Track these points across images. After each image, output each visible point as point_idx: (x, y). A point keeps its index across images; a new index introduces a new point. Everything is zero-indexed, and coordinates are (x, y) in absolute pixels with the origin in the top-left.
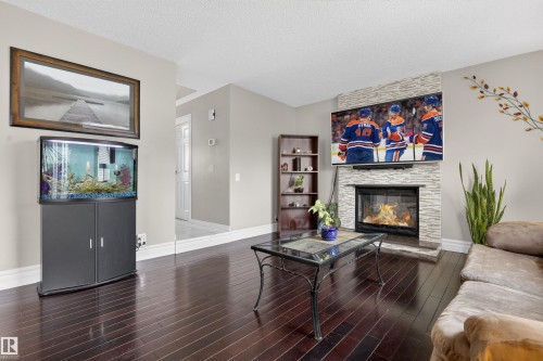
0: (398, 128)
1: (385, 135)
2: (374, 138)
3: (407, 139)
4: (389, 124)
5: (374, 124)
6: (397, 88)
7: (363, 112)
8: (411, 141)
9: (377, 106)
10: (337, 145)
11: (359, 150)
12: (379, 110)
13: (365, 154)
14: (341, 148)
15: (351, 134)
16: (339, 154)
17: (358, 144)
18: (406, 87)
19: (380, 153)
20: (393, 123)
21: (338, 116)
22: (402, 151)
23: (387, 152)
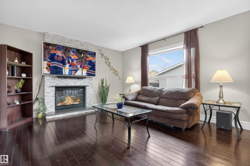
0: (75, 61)
1: (69, 62)
2: (63, 63)
3: (79, 66)
4: (71, 58)
5: (63, 56)
6: (78, 43)
7: (58, 48)
8: (81, 67)
9: (65, 47)
10: (46, 62)
11: (56, 68)
12: (66, 49)
13: (59, 70)
14: (47, 64)
15: (52, 58)
16: (47, 68)
17: (55, 64)
18: (81, 44)
19: (66, 70)
20: (73, 58)
21: (47, 45)
22: (76, 71)
23: (70, 70)
